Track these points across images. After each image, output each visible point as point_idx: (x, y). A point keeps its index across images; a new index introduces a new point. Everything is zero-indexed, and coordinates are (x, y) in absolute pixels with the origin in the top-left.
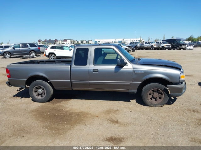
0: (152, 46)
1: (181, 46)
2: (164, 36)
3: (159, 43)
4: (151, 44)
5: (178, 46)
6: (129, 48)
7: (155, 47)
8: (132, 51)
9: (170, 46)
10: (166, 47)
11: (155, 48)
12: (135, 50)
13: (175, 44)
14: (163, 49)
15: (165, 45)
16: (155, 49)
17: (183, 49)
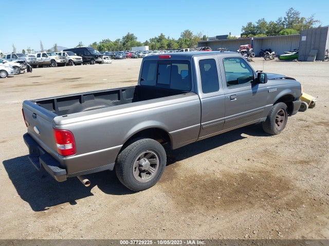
0: (53, 61)
1: (97, 58)
2: (41, 43)
3: (62, 55)
4: (49, 57)
5: (92, 59)
6: (21, 65)
7: (59, 61)
8: (26, 70)
9: (80, 59)
10: (75, 60)
11: (57, 63)
12: (33, 69)
13: (88, 56)
14: (72, 65)
15: (74, 57)
16: (60, 65)
17: (100, 63)
